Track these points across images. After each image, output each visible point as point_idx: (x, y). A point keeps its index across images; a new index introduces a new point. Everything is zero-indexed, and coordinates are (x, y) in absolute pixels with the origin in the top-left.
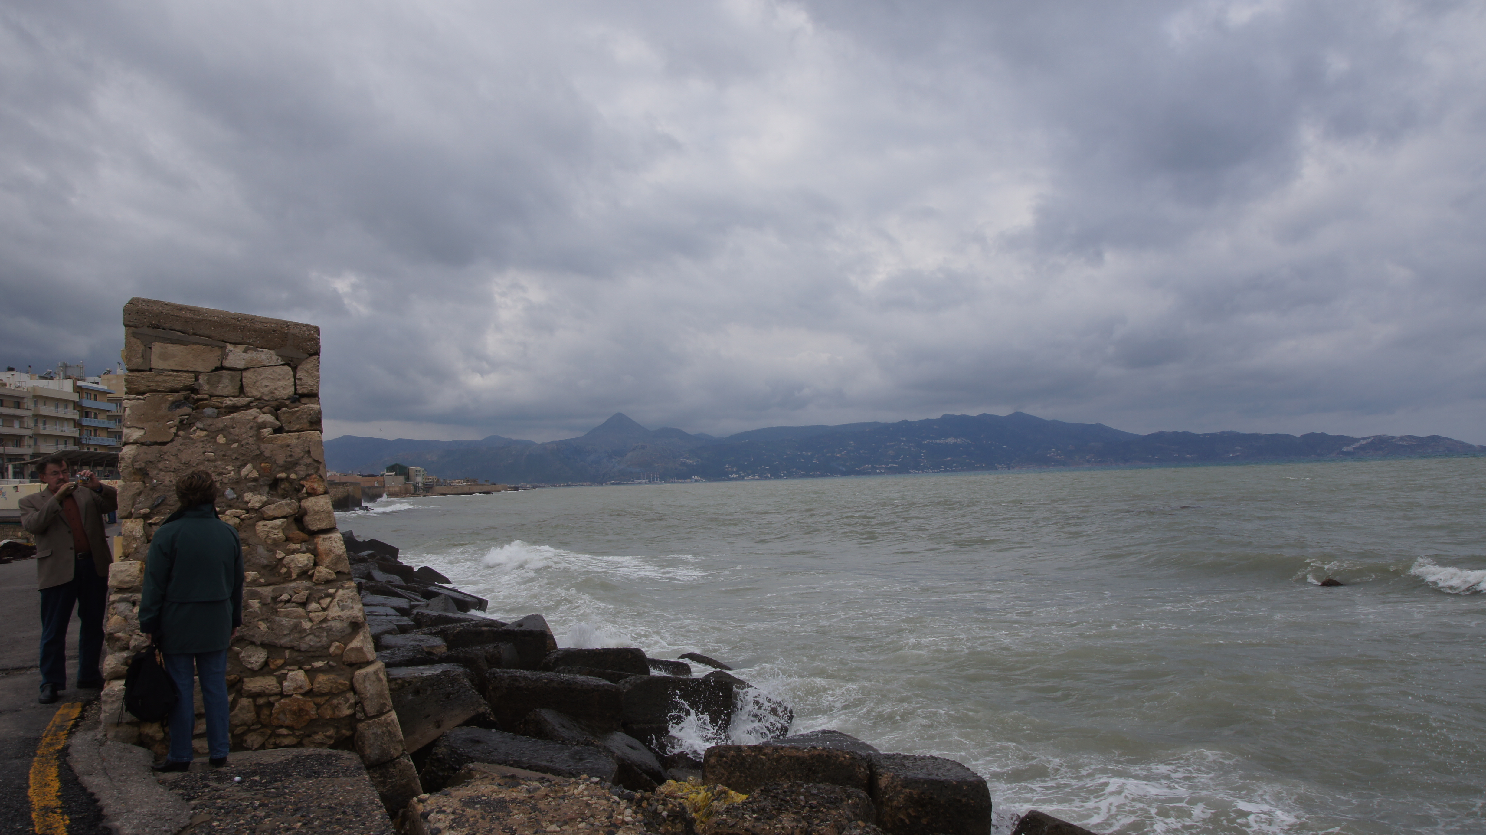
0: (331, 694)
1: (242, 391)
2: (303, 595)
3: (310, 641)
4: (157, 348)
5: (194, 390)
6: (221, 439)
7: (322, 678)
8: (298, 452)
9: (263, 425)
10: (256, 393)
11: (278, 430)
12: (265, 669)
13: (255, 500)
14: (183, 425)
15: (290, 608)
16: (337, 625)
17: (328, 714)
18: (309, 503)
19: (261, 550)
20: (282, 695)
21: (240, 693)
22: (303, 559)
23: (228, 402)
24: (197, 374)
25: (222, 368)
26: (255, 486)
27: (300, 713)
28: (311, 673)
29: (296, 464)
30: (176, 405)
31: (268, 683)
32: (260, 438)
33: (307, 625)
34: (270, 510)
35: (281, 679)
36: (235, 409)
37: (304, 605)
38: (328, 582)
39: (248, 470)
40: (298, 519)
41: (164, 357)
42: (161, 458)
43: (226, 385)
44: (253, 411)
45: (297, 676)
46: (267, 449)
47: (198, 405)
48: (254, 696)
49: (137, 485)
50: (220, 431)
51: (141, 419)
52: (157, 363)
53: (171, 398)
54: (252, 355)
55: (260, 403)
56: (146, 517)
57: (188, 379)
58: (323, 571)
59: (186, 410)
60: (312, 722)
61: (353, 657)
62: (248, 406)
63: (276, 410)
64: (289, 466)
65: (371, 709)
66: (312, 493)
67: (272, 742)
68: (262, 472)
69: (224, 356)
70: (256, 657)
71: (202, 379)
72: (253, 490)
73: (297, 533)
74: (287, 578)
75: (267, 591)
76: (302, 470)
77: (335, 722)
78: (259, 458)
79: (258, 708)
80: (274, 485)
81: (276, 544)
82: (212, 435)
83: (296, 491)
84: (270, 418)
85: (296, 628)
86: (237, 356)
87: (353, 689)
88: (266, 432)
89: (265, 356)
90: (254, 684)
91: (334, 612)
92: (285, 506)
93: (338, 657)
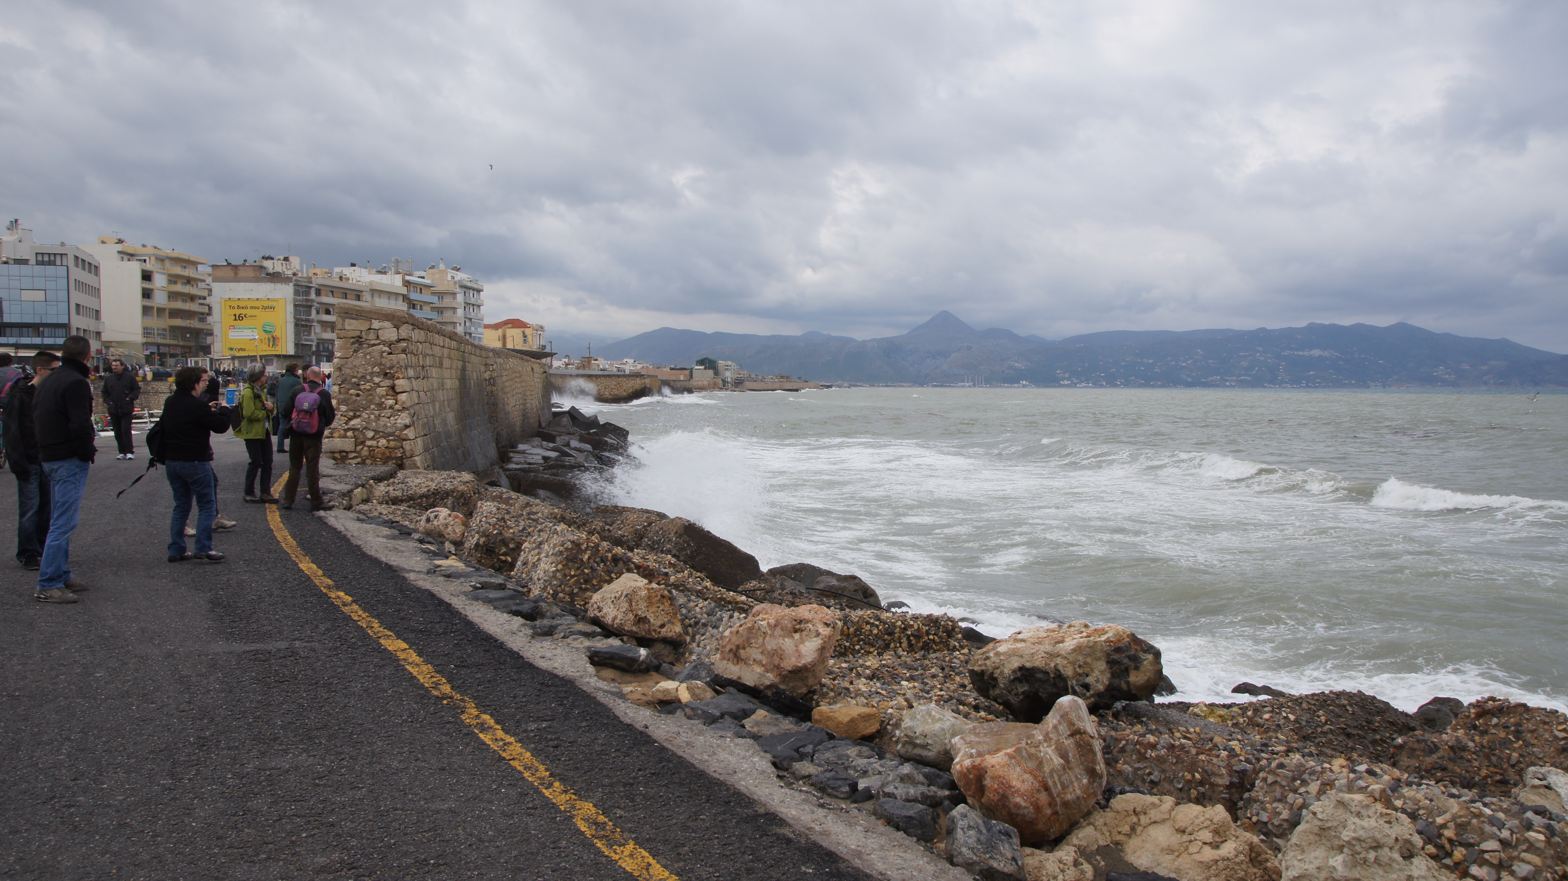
0: (395, 448)
1: (378, 337)
2: (389, 415)
3: (389, 430)
4: (347, 321)
5: (361, 338)
6: (368, 357)
7: (392, 443)
8: (395, 362)
9: (384, 352)
10: (383, 339)
11: (390, 354)
12: (373, 438)
13: (377, 380)
14: (356, 351)
15: (384, 419)
16: (399, 425)
17: (393, 455)
18: (397, 382)
19: (377, 398)
20: (378, 447)
21: (364, 446)
22: (391, 402)
23: (372, 342)
24: (361, 331)
25: (370, 329)
26: (378, 375)
27: (383, 454)
28: (388, 441)
29: (393, 367)
30: (353, 343)
31: (373, 443)
32: (382, 357)
33: (389, 425)
34: (382, 384)
35: (378, 442)
36: (374, 345)
37: (389, 418)
38: (399, 411)
39: (376, 369)
40: (393, 387)
41: (350, 325)
42: (346, 364)
43: (372, 336)
44: (381, 346)
45: (383, 442)
46: (384, 361)
47: (361, 343)
48: (369, 447)
49: (338, 373)
50: (368, 354)
51: (341, 348)
52: (347, 327)
53: (352, 340)
54: (382, 324)
55: (384, 343)
56: (340, 385)
57: (358, 333)
58: (397, 407)
59: (357, 345)
60: (388, 457)
61: (404, 437)
62: (379, 344)
63: (390, 346)
64: (391, 368)
65: (408, 454)
66: (398, 378)
67: (374, 462)
68: (381, 369)
69: (371, 324)
70: (370, 434)
71: (363, 333)
72: (377, 376)
73: (391, 392)
74: (385, 408)
75: (377, 413)
76: (395, 369)
77: (396, 458)
78: (381, 364)
79: (370, 451)
80: (386, 374)
81: (383, 396)
82: (365, 355)
83: (393, 377)
84: (387, 349)
85: (385, 425)
86: (376, 324)
87: (402, 447)
88: (384, 354)
89: (387, 324)
90: (369, 443)
91: (399, 421)
92: (388, 383)
93: (398, 436)
